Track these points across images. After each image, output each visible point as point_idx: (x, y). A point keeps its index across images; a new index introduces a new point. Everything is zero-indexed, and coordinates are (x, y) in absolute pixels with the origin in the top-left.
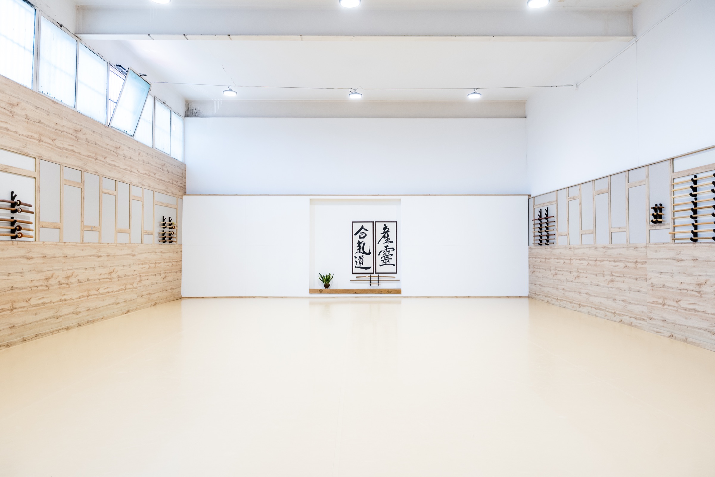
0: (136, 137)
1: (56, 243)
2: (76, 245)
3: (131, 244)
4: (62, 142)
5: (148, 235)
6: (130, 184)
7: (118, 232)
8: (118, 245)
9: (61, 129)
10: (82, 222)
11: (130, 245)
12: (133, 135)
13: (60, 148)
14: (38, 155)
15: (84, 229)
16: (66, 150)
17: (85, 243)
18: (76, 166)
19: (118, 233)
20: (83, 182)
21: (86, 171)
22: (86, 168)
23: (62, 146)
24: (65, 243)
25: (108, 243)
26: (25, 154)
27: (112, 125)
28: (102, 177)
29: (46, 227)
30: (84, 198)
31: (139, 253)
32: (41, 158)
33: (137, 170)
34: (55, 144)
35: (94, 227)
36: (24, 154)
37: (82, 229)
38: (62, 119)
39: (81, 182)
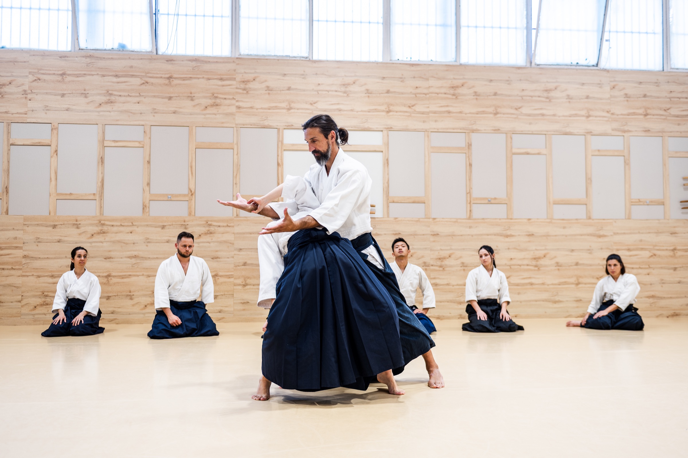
0: (603, 64)
1: (418, 219)
2: (455, 222)
3: (593, 220)
4: (428, 106)
5: (646, 206)
6: (584, 134)
7: (554, 204)
8: (553, 221)
9: (426, 91)
10: (469, 193)
11: (590, 221)
12: (597, 64)
13: (423, 113)
14: (386, 127)
15: (472, 202)
16: (435, 112)
17: (475, 219)
18: (454, 129)
19: (555, 206)
20: (469, 146)
21: (473, 131)
22: (475, 127)
23: (427, 110)
24: (434, 219)
25: (529, 219)
26: (365, 129)
27: (538, 63)
28: (510, 134)
29: (400, 202)
30: (470, 165)
31: (615, 234)
32: (390, 129)
33: (608, 112)
34: (415, 110)
35: (495, 199)
36: (363, 129)
37: (469, 202)
38: (427, 79)
39: (466, 146)
